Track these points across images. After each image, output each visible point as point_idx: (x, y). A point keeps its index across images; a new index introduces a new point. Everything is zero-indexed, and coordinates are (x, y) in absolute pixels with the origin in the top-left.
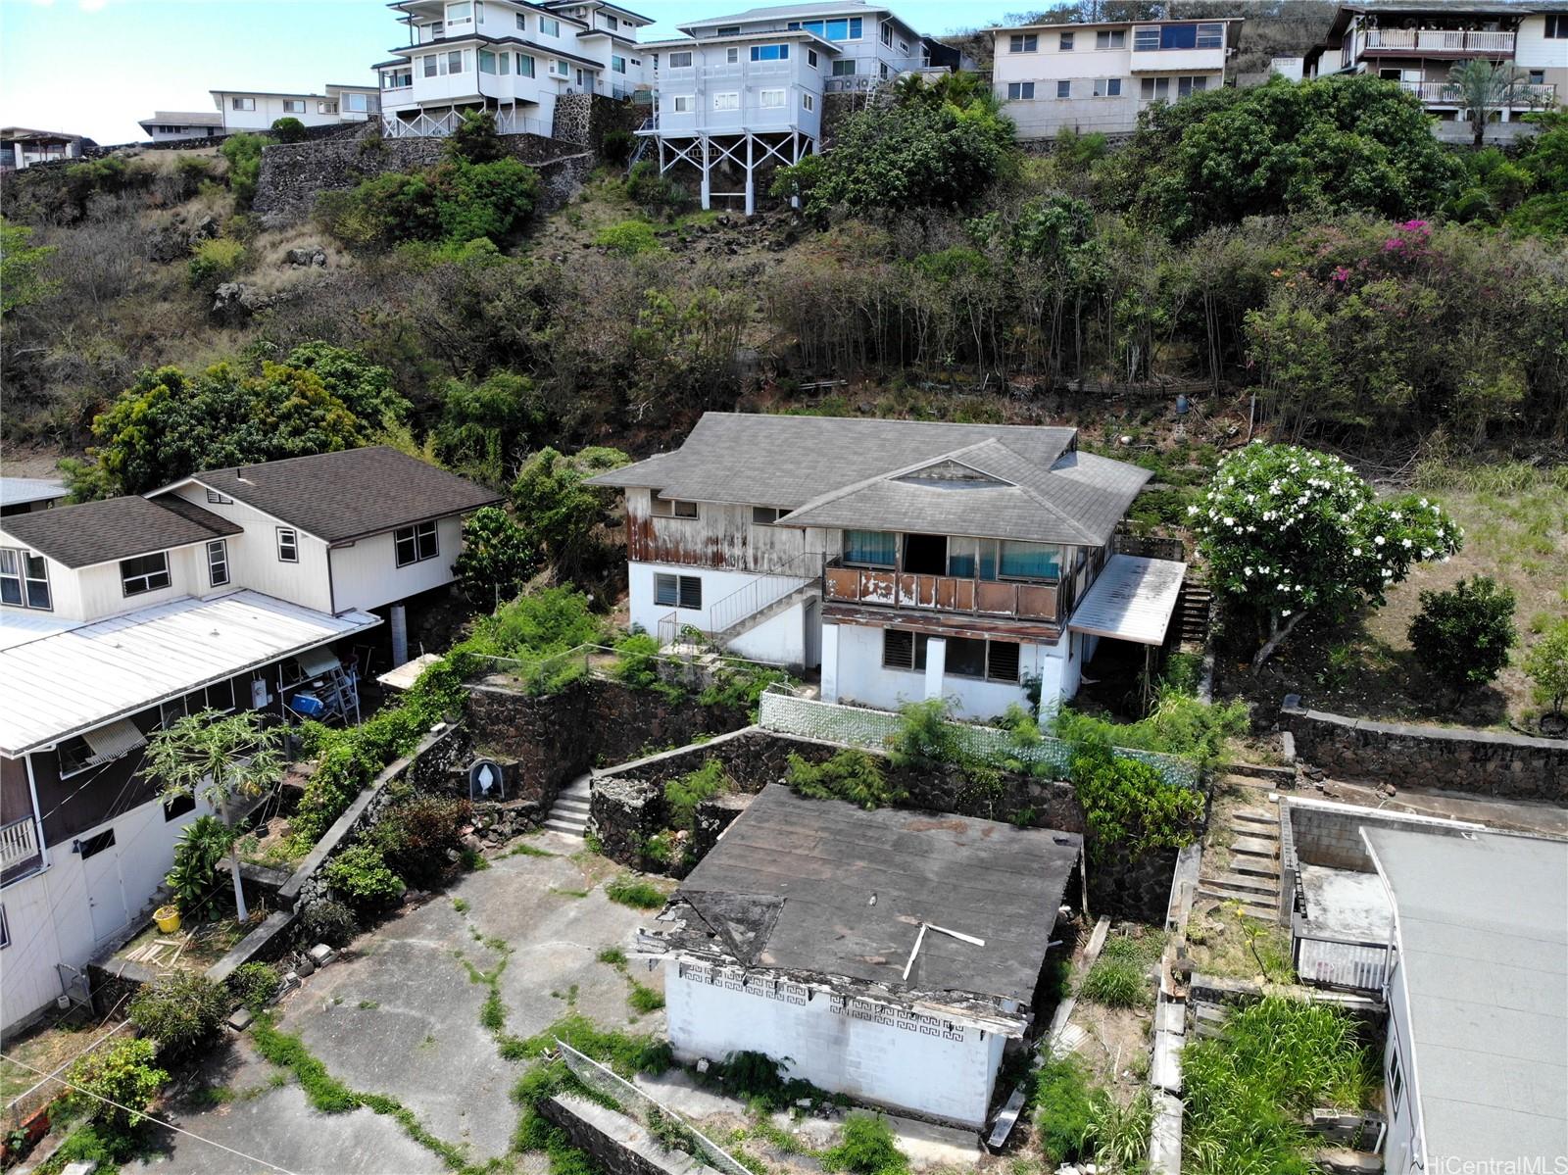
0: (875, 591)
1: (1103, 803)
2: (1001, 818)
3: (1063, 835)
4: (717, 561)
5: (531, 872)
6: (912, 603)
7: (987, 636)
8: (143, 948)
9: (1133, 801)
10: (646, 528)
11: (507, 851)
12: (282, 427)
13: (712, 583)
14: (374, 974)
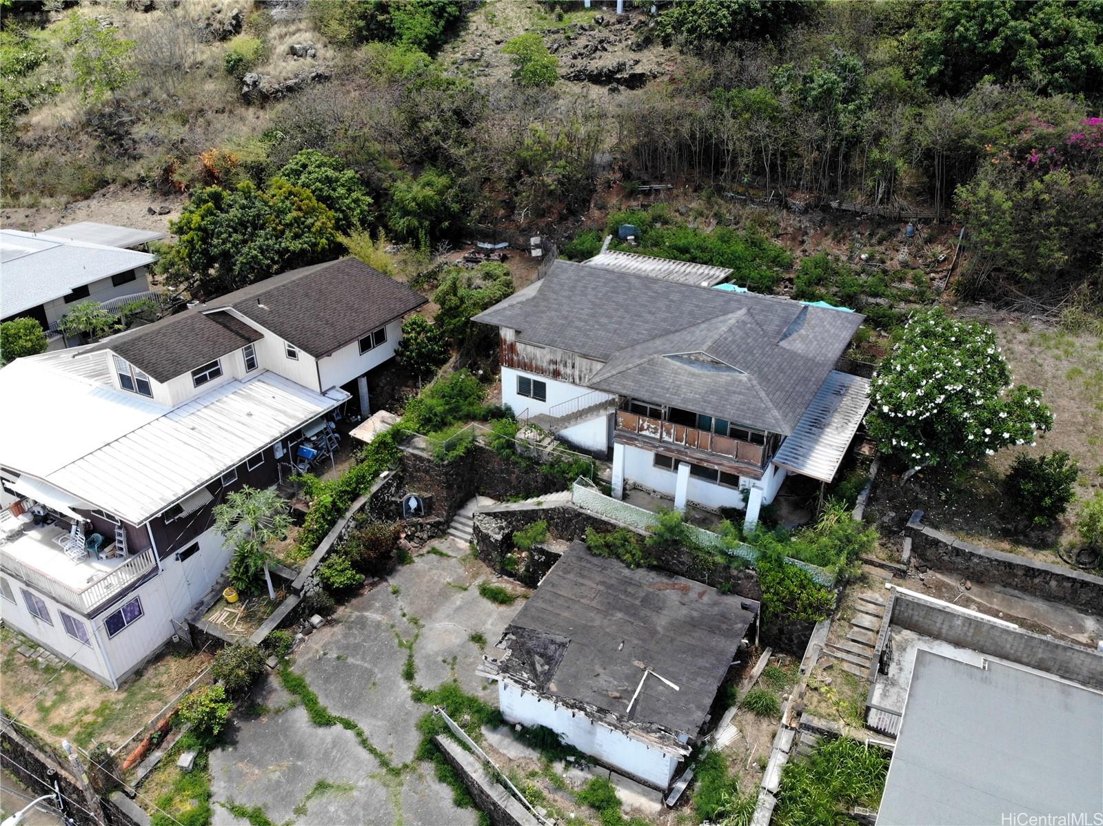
0: (648, 429)
1: (772, 590)
2: (711, 584)
3: (748, 602)
4: (556, 374)
5: (437, 568)
6: (671, 440)
7: (716, 467)
8: (217, 614)
9: (791, 593)
10: (512, 348)
11: (425, 550)
12: (287, 232)
13: (552, 385)
14: (345, 636)
